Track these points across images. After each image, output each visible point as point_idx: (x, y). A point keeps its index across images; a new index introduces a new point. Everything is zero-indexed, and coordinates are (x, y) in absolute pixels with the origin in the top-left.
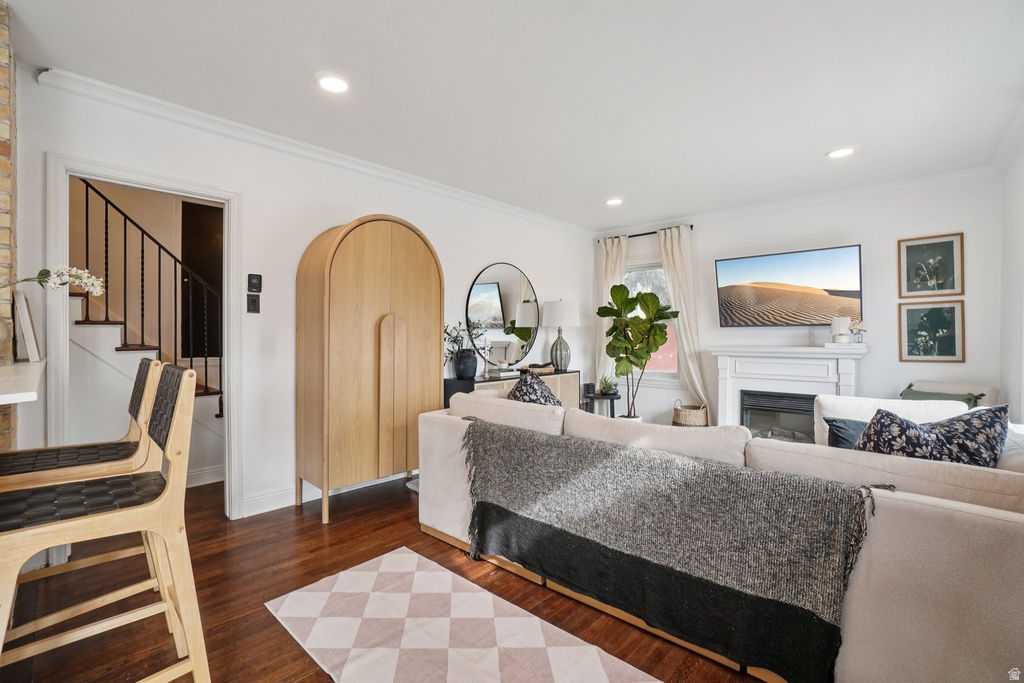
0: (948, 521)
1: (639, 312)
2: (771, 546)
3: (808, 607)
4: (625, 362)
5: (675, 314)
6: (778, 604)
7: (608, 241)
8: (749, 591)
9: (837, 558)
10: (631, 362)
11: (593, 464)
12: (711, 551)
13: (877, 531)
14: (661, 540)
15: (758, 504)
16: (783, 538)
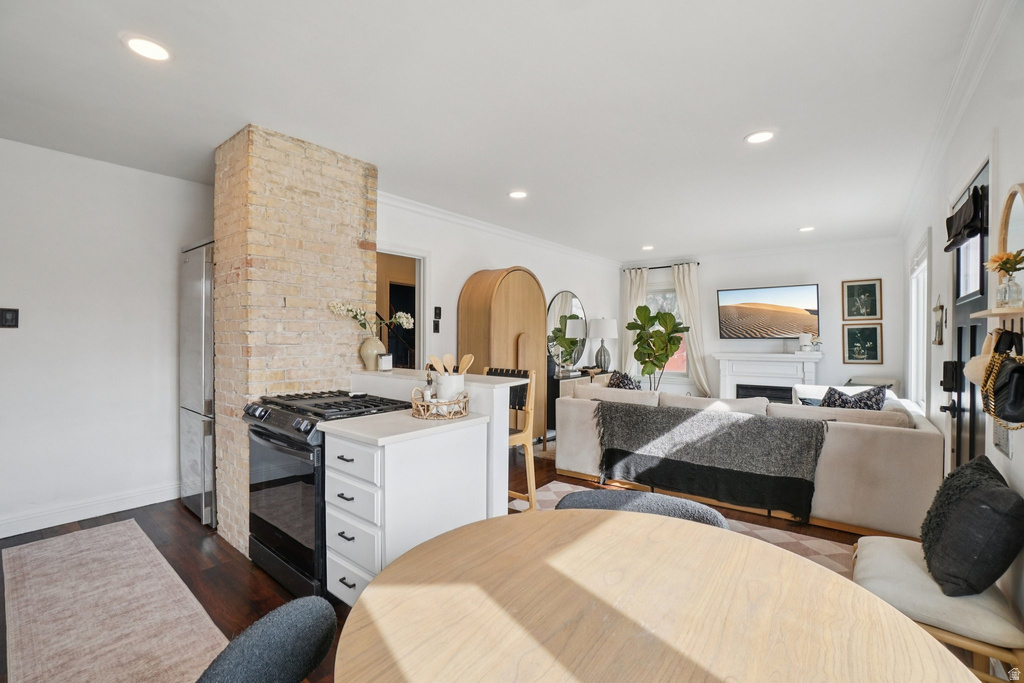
0: (856, 431)
1: (658, 327)
2: (782, 451)
3: (800, 477)
4: (650, 364)
5: (687, 329)
6: (786, 478)
7: (633, 271)
8: (772, 475)
9: (813, 452)
10: (655, 364)
11: (685, 420)
12: (753, 458)
13: (829, 438)
14: (726, 456)
15: (776, 432)
16: (788, 447)
